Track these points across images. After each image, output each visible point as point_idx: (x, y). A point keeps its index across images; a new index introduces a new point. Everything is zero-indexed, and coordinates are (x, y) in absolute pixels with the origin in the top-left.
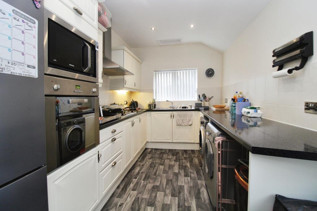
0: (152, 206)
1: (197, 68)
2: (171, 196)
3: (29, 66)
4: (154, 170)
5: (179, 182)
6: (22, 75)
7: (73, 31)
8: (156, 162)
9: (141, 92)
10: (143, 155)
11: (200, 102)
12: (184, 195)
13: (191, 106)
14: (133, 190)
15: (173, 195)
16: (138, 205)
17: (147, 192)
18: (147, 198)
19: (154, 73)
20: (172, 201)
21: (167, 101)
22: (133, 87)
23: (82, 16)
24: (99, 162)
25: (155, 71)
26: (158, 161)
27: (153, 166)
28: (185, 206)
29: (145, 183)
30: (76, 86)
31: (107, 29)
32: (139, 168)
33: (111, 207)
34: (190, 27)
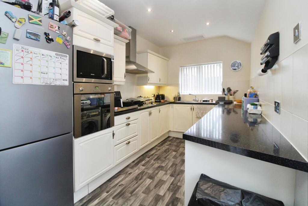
0: (151, 179)
1: (222, 62)
2: (170, 176)
3: (63, 80)
4: (166, 155)
5: (182, 167)
6: (60, 85)
7: (92, 53)
8: (171, 149)
9: (168, 86)
10: (164, 141)
11: (224, 96)
12: (181, 177)
13: (212, 100)
14: (143, 165)
15: (172, 175)
16: (142, 176)
17: (152, 169)
18: (150, 173)
19: (180, 68)
20: (169, 179)
21: (190, 94)
22: (158, 82)
23: (100, 42)
24: (113, 138)
25: (181, 67)
26: (174, 148)
27: (168, 151)
28: (177, 185)
29: (154, 163)
30: (96, 87)
31: (129, 40)
32: (155, 151)
33: (123, 173)
34: (206, 24)
